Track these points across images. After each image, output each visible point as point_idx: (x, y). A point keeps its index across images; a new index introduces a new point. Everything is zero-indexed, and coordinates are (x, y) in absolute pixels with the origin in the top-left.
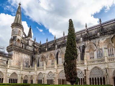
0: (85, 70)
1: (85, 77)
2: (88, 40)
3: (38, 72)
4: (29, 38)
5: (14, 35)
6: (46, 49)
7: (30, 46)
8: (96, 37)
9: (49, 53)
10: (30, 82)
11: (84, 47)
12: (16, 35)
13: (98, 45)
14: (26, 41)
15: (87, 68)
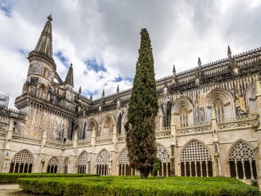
0: (172, 146)
1: (173, 160)
2: (178, 92)
3: (80, 150)
4: (67, 86)
5: (34, 76)
6: (100, 108)
7: (68, 102)
8: (194, 88)
9: (104, 115)
10: (64, 169)
11: (170, 105)
12: (37, 76)
13: (197, 101)
14: (60, 91)
15: (177, 142)
